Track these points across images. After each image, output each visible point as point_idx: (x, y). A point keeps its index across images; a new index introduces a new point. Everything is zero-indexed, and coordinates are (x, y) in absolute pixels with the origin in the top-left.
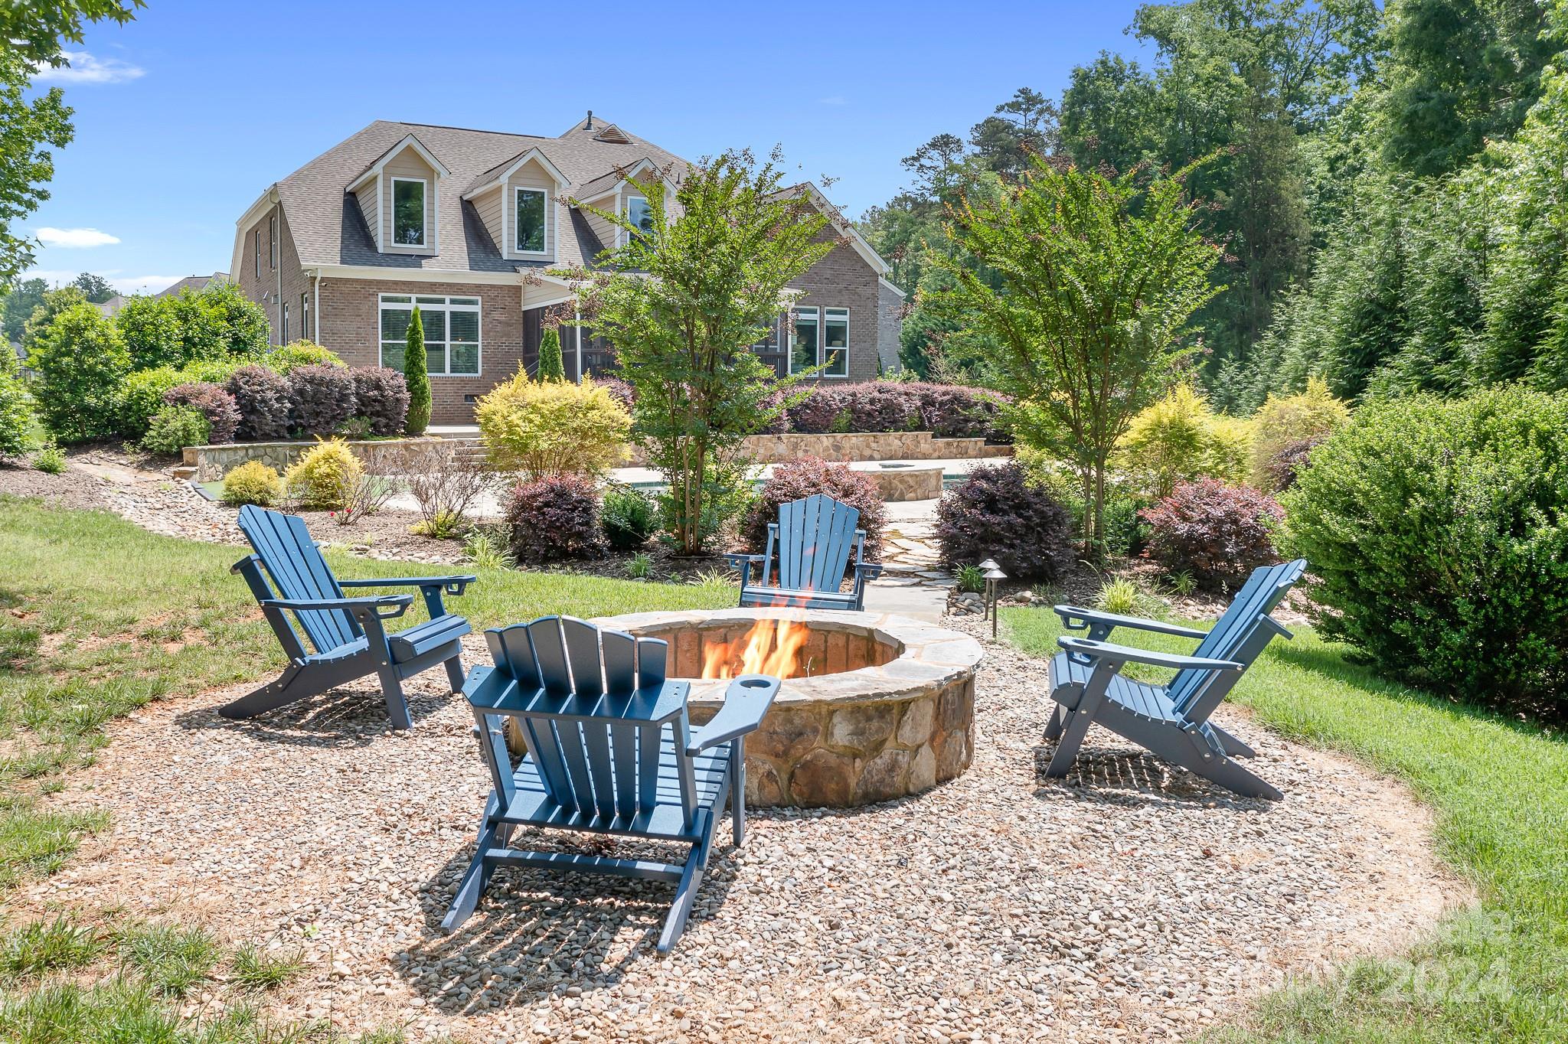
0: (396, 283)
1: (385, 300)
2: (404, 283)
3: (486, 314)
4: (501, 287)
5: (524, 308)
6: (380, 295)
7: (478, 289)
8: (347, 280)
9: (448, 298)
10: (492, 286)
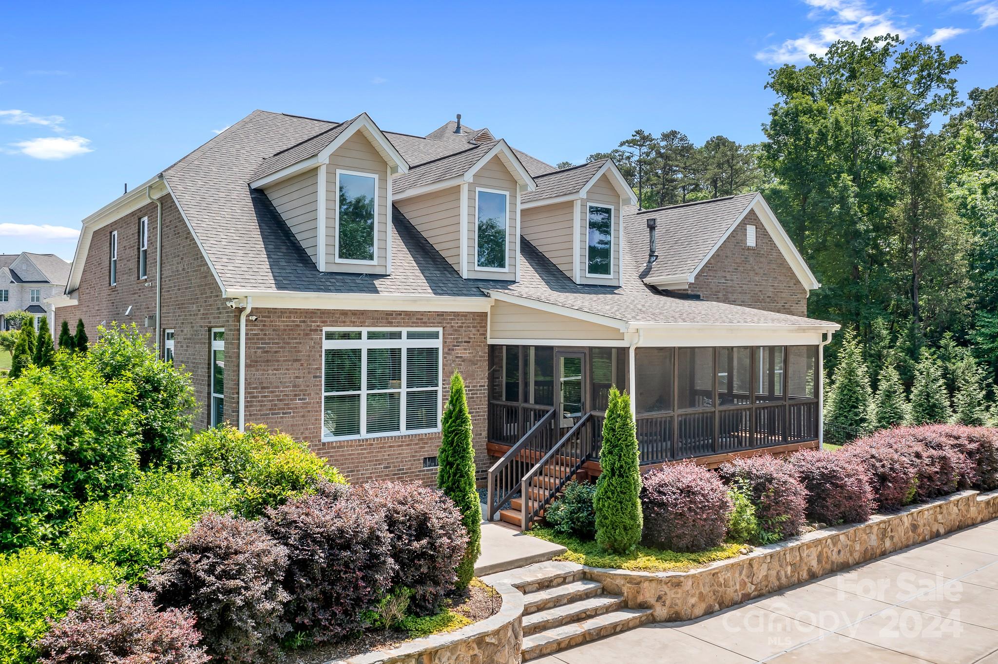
0: (344, 313)
1: (330, 336)
2: (355, 313)
3: (449, 350)
4: (465, 315)
5: (490, 342)
6: (326, 329)
7: (440, 317)
8: (283, 312)
9: (404, 331)
10: (456, 315)
